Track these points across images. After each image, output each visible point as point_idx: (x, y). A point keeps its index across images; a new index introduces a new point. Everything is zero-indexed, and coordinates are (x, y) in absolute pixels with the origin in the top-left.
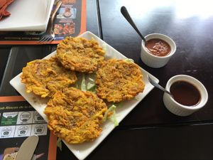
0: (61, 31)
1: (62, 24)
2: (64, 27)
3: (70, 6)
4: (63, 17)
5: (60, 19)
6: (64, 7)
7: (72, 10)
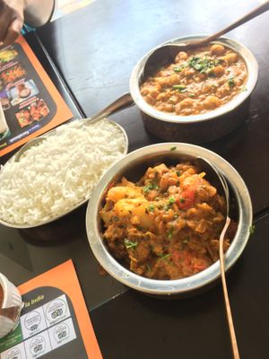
0: (30, 118)
1: (25, 109)
2: (29, 111)
3: (22, 81)
4: (21, 100)
5: (18, 105)
6: (14, 87)
7: (27, 84)
